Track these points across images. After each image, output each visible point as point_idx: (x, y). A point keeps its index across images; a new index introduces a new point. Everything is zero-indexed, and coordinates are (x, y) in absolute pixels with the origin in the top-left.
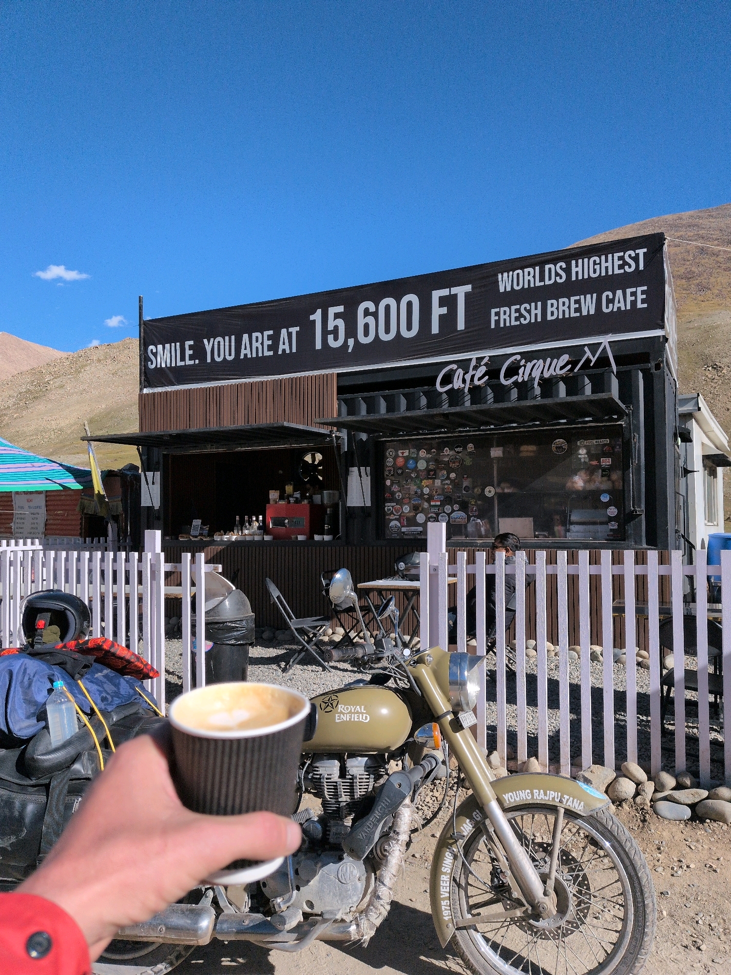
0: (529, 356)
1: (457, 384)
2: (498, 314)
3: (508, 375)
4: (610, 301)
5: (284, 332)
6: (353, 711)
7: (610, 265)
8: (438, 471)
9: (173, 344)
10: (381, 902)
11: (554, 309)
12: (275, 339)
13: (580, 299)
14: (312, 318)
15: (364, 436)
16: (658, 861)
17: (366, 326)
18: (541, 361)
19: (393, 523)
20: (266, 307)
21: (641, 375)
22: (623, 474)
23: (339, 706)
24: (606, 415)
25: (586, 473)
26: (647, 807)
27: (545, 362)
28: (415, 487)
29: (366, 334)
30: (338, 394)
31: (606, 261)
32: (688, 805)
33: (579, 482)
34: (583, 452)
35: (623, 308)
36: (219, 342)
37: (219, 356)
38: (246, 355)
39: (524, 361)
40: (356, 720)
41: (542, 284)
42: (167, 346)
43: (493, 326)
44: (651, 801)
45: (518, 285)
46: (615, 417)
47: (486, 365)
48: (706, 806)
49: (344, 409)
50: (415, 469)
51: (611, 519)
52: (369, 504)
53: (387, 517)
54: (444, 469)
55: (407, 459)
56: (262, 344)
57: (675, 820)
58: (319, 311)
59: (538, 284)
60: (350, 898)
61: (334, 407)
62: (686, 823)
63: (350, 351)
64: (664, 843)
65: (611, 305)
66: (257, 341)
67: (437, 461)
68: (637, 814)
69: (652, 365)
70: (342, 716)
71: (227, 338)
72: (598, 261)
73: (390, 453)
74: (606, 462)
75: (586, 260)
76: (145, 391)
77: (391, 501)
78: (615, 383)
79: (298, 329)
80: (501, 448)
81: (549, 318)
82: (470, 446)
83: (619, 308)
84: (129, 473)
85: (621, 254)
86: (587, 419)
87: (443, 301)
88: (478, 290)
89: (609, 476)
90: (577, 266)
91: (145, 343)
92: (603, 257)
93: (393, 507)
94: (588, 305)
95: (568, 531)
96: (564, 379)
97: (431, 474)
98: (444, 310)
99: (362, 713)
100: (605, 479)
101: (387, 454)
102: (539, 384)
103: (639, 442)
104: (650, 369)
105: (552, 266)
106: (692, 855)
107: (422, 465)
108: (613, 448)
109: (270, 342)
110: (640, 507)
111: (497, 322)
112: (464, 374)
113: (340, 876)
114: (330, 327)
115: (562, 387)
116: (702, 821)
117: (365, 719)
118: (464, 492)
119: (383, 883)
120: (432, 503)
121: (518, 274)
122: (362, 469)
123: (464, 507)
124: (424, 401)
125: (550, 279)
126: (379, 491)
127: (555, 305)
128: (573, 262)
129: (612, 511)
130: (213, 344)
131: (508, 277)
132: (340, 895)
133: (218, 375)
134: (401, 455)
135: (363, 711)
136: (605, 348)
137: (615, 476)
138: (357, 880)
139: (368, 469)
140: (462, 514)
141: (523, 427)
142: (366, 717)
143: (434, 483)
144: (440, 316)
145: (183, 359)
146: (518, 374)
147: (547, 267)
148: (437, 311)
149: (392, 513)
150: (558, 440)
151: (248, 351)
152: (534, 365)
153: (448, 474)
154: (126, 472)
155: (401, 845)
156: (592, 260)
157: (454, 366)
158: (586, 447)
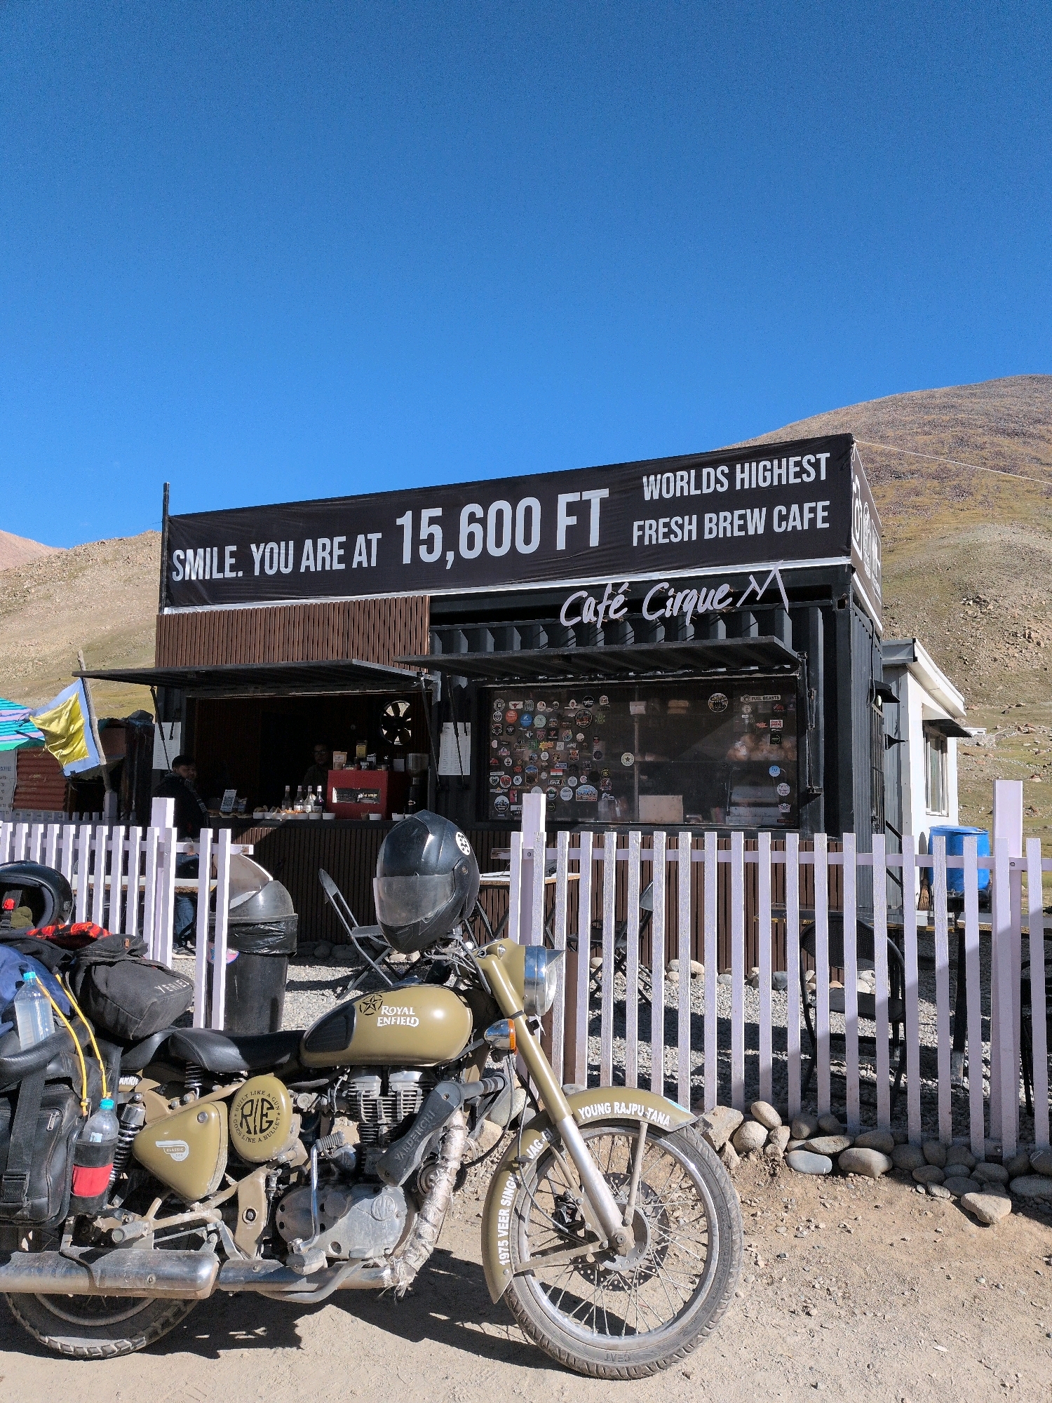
0: (679, 584)
1: (587, 616)
2: (641, 528)
3: (653, 607)
4: (783, 518)
5: (361, 539)
6: (399, 1013)
7: (785, 472)
8: (560, 731)
9: (208, 550)
10: (423, 1242)
11: (713, 525)
12: (349, 547)
13: (746, 514)
14: (399, 522)
15: (463, 682)
16: (782, 1221)
17: (471, 536)
18: (695, 591)
19: (499, 799)
20: (337, 505)
21: (820, 614)
22: (798, 741)
23: (383, 1007)
24: (776, 664)
25: (750, 738)
26: (780, 1158)
27: (699, 593)
28: (530, 751)
29: (471, 546)
30: (431, 623)
31: (780, 467)
32: (829, 1155)
33: (741, 750)
34: (747, 709)
35: (799, 528)
36: (272, 549)
37: (271, 567)
38: (308, 568)
39: (673, 589)
40: (402, 1023)
41: (699, 492)
42: (201, 551)
43: (635, 544)
44: (786, 1150)
45: (668, 492)
46: (788, 666)
47: (625, 593)
48: (849, 1156)
49: (438, 644)
50: (531, 727)
51: (782, 800)
52: (467, 772)
53: (491, 791)
54: (567, 728)
55: (520, 713)
56: (331, 554)
57: (812, 1174)
58: (409, 514)
59: (693, 492)
60: (386, 1237)
61: (426, 643)
62: (826, 1176)
63: (448, 567)
64: (794, 1201)
65: (784, 524)
66: (324, 549)
67: (561, 717)
68: (766, 1167)
69: (834, 601)
70: (385, 1019)
71: (283, 544)
72: (769, 467)
73: (498, 704)
74: (776, 724)
75: (754, 464)
76: (167, 611)
77: (498, 769)
78: (788, 623)
79: (379, 535)
80: (644, 703)
81: (707, 536)
82: (604, 700)
83: (794, 527)
84: (138, 723)
85: (798, 458)
86: (752, 668)
87: (572, 509)
88: (616, 496)
89: (779, 743)
90: (743, 472)
91: (169, 546)
92: (776, 462)
93: (500, 777)
94: (756, 522)
95: (728, 814)
96: (724, 616)
97: (551, 733)
98: (573, 520)
99: (411, 1016)
100: (775, 746)
101: (495, 705)
102: (692, 621)
103: (817, 699)
104: (831, 606)
105: (711, 470)
106: (826, 1214)
107: (540, 722)
108: (786, 707)
109: (342, 552)
110: (819, 785)
111: (641, 538)
112: (597, 604)
113: (374, 1212)
114: (423, 535)
115: (722, 626)
116: (845, 1175)
117: (414, 1022)
118: (595, 759)
119: (426, 1219)
120: (552, 774)
121: (668, 479)
122: (460, 725)
123: (594, 779)
124: (544, 638)
125: (708, 487)
126: (482, 757)
127: (715, 520)
128: (738, 467)
129: (784, 789)
130: (264, 551)
131: (656, 480)
132: (374, 1233)
133: (267, 593)
134: (513, 708)
135: (411, 1013)
136: (775, 579)
137: (789, 743)
138: (395, 1216)
139: (468, 725)
140: (591, 788)
141: (673, 676)
142: (415, 1021)
143: (555, 745)
144: (568, 527)
145: (221, 569)
146: (665, 607)
147: (705, 471)
148: (564, 521)
149: (498, 785)
150: (716, 694)
151: (311, 563)
152: (686, 596)
153: (575, 734)
154: (133, 722)
155: (450, 1175)
156: (762, 464)
157: (584, 594)
158: (750, 703)
